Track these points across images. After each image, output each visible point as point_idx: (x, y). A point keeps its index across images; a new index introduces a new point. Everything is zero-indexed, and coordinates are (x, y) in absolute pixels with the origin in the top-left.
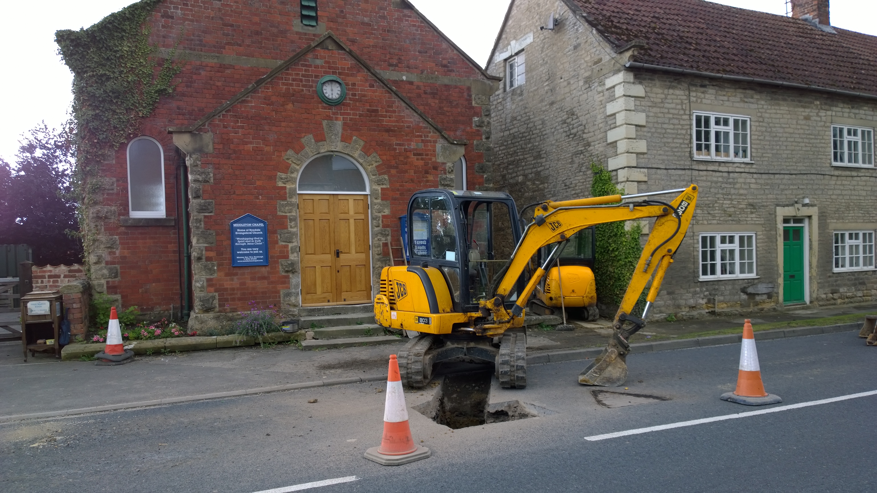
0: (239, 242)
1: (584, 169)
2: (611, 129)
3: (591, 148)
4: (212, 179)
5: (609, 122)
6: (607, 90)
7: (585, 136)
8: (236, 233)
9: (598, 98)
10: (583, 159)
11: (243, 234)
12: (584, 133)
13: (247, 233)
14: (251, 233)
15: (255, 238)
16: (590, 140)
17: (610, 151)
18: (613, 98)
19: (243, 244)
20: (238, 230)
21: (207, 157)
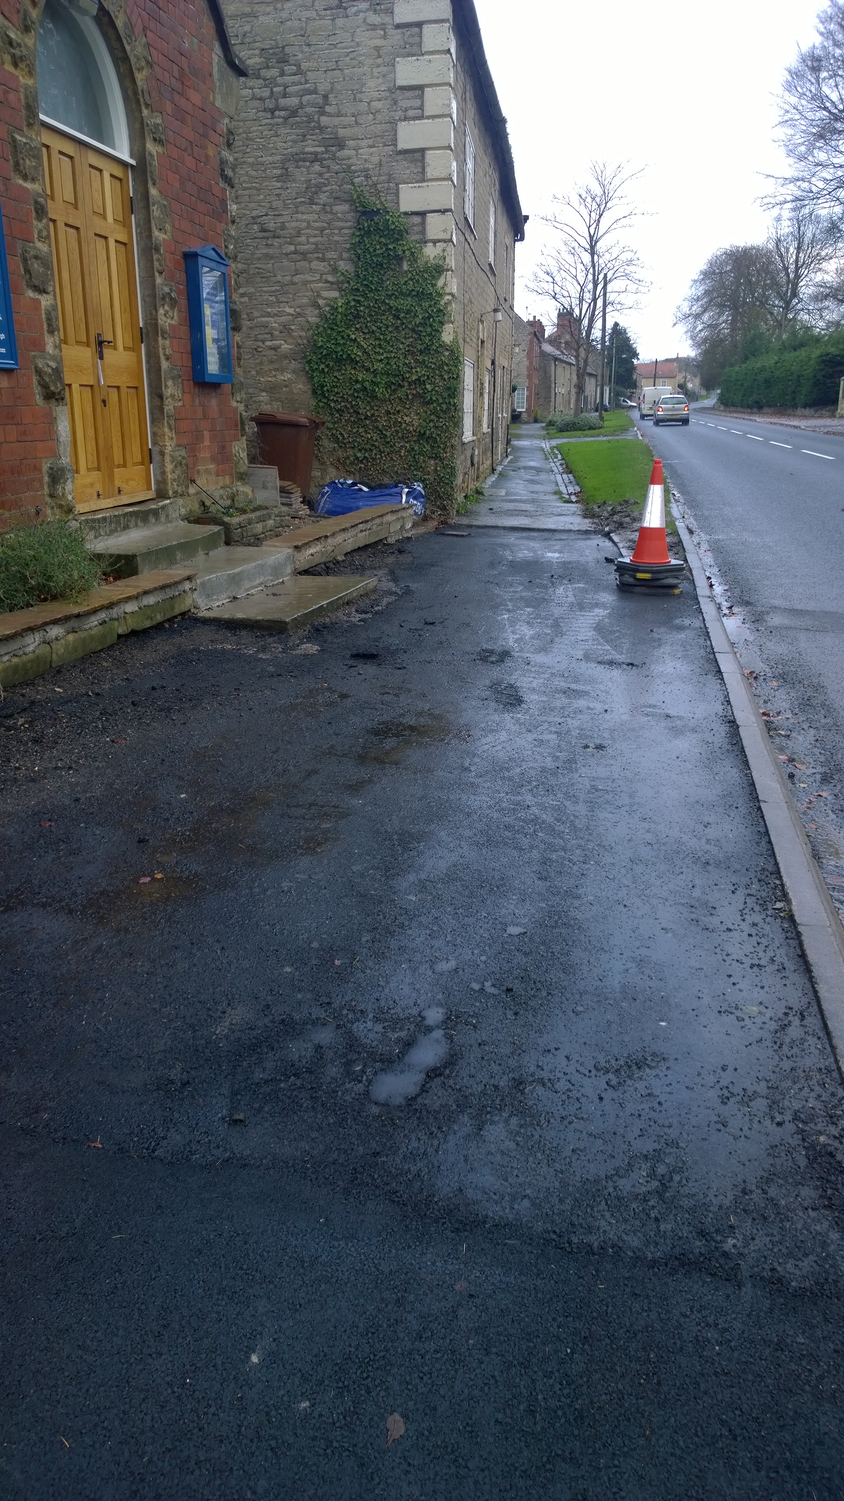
1: (323, 198)
2: (406, 119)
3: (346, 152)
5: (404, 104)
6: (398, 26)
7: (324, 120)
9: (368, 40)
10: (320, 175)
12: (323, 113)
16: (341, 132)
17: (403, 168)
18: (415, 49)
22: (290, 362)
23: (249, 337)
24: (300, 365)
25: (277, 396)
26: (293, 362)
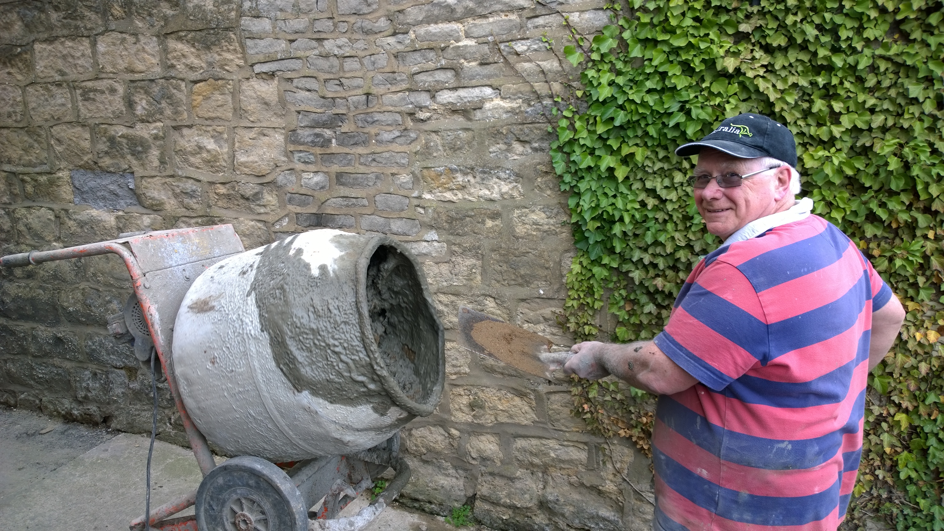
22: (509, 150)
23: (393, 82)
24: (538, 157)
25: (467, 242)
26: (518, 147)
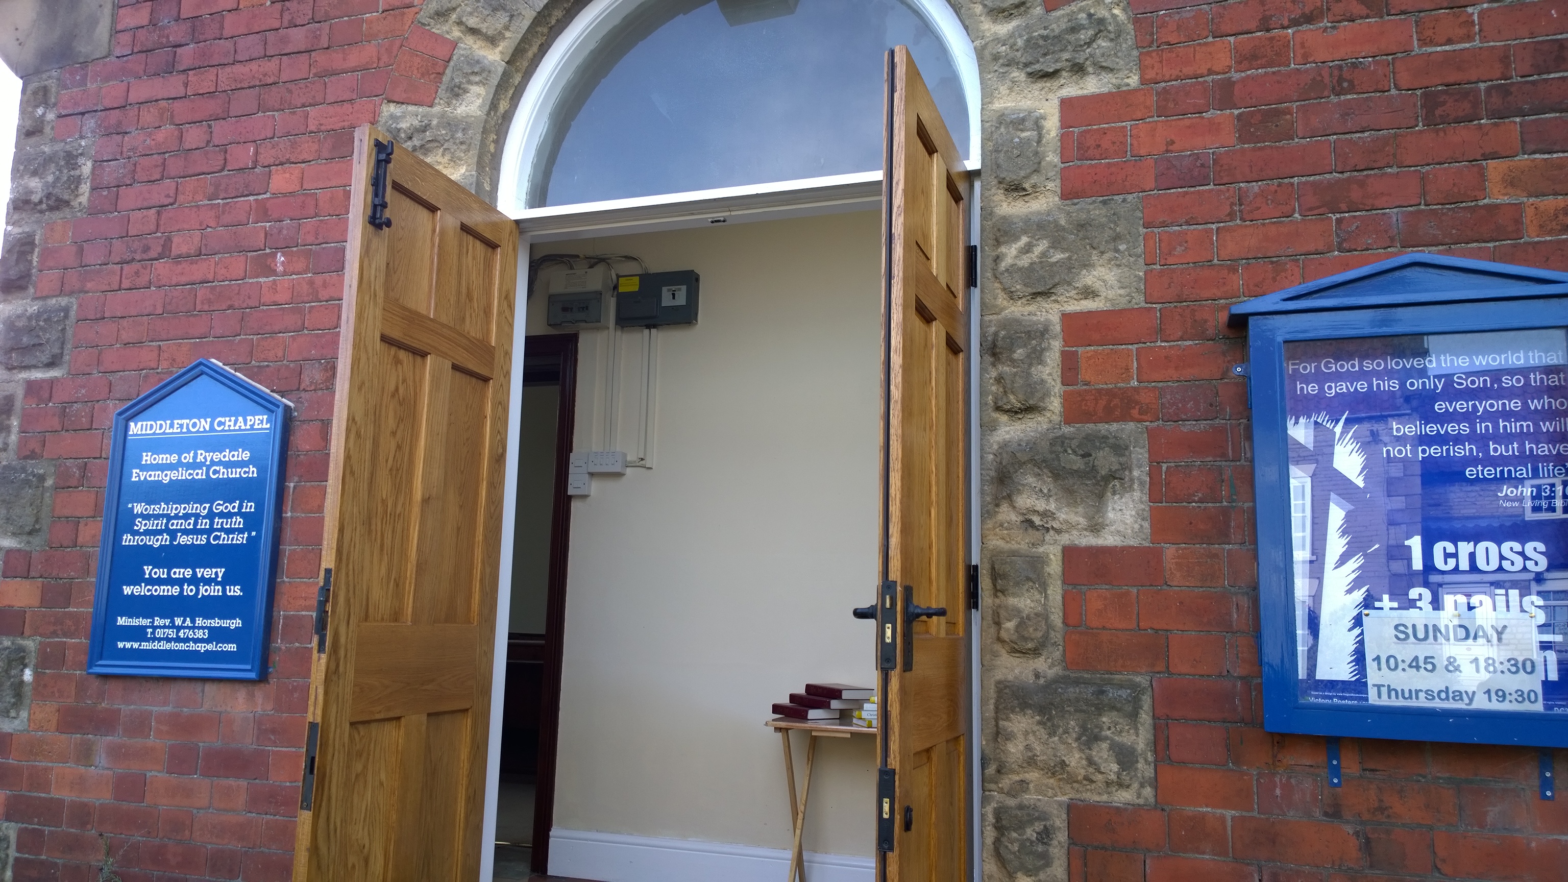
0: (141, 525)
4: (85, 188)
8: (136, 475)
11: (166, 477)
13: (182, 475)
14: (200, 474)
15: (220, 507)
19: (156, 542)
20: (147, 458)
21: (83, 82)
